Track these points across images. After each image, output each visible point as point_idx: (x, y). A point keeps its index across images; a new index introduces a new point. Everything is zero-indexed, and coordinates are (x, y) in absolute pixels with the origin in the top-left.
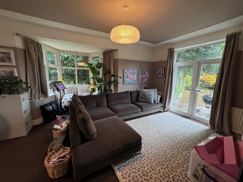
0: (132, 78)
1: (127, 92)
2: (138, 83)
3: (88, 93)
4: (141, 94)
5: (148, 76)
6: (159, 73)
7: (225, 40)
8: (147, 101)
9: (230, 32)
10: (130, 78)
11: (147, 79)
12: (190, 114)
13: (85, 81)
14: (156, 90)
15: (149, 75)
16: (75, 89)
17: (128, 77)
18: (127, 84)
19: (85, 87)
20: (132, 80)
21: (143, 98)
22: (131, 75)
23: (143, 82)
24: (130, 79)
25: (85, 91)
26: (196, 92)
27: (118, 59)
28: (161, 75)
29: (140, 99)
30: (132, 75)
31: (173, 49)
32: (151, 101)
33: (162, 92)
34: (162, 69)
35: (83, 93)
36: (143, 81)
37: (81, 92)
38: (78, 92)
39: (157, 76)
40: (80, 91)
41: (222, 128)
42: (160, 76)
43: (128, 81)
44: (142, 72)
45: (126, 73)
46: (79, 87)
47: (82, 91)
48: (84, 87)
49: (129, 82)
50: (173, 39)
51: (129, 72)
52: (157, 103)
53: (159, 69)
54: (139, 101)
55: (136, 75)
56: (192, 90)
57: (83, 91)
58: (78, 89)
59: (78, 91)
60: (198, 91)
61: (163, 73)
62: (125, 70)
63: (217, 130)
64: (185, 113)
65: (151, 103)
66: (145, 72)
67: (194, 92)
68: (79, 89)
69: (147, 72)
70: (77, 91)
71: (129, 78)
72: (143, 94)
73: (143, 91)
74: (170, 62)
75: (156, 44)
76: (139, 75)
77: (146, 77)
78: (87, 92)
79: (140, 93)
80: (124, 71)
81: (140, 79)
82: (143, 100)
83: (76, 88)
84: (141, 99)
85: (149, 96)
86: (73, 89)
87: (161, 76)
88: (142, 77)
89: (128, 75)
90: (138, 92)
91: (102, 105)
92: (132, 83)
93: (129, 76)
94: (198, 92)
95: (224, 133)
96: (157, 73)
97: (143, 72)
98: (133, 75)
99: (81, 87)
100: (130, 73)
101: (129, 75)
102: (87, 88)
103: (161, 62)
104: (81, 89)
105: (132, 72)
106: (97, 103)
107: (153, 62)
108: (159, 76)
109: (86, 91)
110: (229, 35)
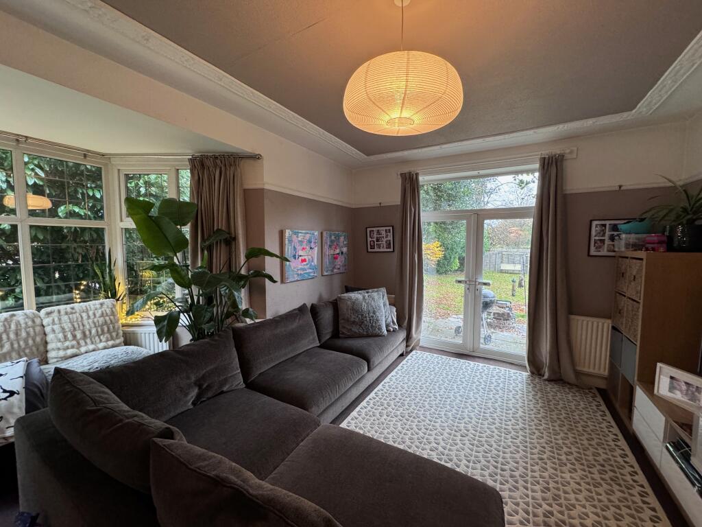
0: (306, 257)
1: (302, 309)
2: (323, 276)
3: (112, 339)
4: (347, 310)
5: (345, 250)
6: (375, 240)
7: (537, 166)
8: (369, 331)
9: (546, 152)
10: (303, 258)
11: (343, 259)
12: (469, 346)
13: (85, 283)
14: (384, 290)
15: (348, 247)
16: (24, 334)
17: (297, 257)
18: (293, 280)
19: (91, 313)
20: (307, 265)
21: (354, 322)
22: (303, 249)
23: (335, 270)
24: (304, 261)
25: (94, 331)
26: (478, 287)
27: (263, 189)
28: (383, 247)
29: (344, 327)
30: (308, 248)
31: (417, 175)
32: (380, 329)
33: (393, 296)
34: (384, 228)
35: (82, 342)
36: (334, 268)
37: (67, 343)
38: (49, 347)
39: (370, 250)
40: (61, 336)
41: (559, 367)
42: (380, 248)
43: (298, 270)
44: (330, 237)
45: (290, 241)
46: (56, 314)
47: (74, 337)
48: (84, 315)
49: (299, 272)
50: (424, 150)
51: (300, 239)
52: (393, 331)
53: (374, 229)
54: (343, 333)
55: (316, 248)
56: (468, 282)
57: (84, 333)
58: (48, 329)
59: (50, 337)
60: (485, 284)
61: (390, 240)
62: (288, 233)
63: (549, 376)
64: (455, 345)
65: (380, 336)
66: (338, 237)
67: (472, 288)
68: (56, 327)
69: (342, 239)
70: (38, 339)
71: (300, 258)
72: (353, 309)
73: (350, 299)
74: (413, 210)
75: (372, 158)
76: (326, 247)
77: (342, 253)
78: (107, 335)
79: (342, 306)
80: (282, 233)
81: (326, 260)
82: (355, 329)
83: (30, 323)
84: (349, 328)
85: (372, 314)
86: (12, 336)
87: (382, 250)
88: (332, 252)
89: (295, 249)
90: (335, 305)
91: (225, 389)
92: (308, 274)
93: (301, 253)
94: (484, 287)
95: (562, 380)
96: (369, 239)
97: (333, 238)
98: (311, 248)
99: (66, 313)
100: (301, 242)
101: (299, 248)
102: (102, 315)
103: (380, 208)
104: (67, 326)
105: (308, 236)
106: (200, 387)
107: (354, 207)
108: (376, 249)
109: (103, 333)
110: (545, 158)
